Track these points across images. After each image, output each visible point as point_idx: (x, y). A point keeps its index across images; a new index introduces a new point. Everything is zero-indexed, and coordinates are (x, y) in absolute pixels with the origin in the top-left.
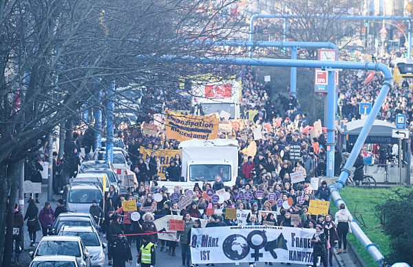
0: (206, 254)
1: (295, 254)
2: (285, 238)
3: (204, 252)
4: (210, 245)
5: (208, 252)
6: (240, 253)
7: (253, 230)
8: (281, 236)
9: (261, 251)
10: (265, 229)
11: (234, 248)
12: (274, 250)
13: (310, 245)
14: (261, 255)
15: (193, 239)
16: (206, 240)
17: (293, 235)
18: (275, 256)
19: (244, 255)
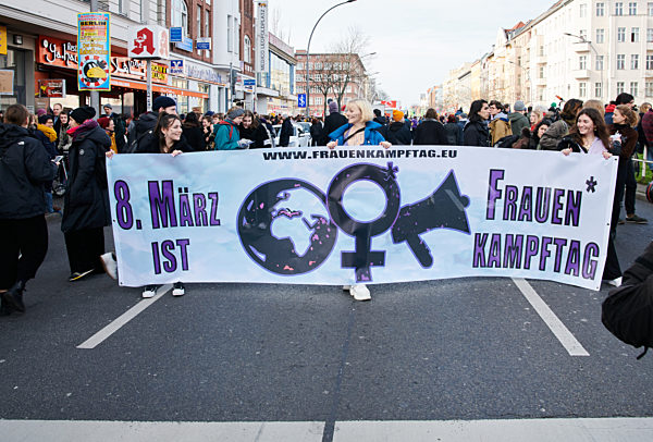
0: (177, 252)
1: (496, 244)
2: (463, 192)
3: (168, 244)
4: (186, 220)
5: (184, 243)
6: (301, 248)
7: (348, 162)
8: (451, 181)
9: (379, 242)
10: (396, 161)
11: (280, 228)
12: (423, 237)
13: (562, 214)
14: (379, 258)
15: (117, 196)
16: (169, 200)
17: (496, 175)
18: (425, 258)
19: (317, 255)
